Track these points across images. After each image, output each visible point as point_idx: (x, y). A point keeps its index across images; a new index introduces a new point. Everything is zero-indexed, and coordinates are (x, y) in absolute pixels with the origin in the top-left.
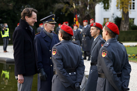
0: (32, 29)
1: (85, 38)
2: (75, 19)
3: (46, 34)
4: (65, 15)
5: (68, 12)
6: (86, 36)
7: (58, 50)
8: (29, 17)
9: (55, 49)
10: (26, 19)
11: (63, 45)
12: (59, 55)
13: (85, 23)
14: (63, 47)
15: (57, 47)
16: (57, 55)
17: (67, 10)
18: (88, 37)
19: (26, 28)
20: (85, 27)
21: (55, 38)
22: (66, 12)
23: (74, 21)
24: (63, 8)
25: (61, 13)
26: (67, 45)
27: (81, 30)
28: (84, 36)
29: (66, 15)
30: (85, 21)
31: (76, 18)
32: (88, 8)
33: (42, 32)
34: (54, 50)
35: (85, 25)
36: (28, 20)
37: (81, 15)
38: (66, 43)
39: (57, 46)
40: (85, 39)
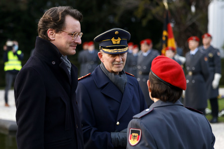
0: (70, 66)
1: (192, 79)
2: (165, 33)
3: (108, 78)
4: (140, 23)
5: (149, 17)
6: (194, 73)
7: (146, 132)
8: (57, 32)
9: (137, 127)
10: (51, 37)
11: (159, 115)
12: (147, 147)
13: (193, 43)
14: (161, 120)
15: (144, 121)
16: (143, 145)
17: (146, 11)
18: (199, 77)
19: (54, 63)
20: (193, 52)
21: (132, 88)
22: (144, 17)
23: (164, 38)
24: (137, 8)
25: (133, 20)
26: (172, 115)
27: (183, 59)
28: (190, 73)
29: (144, 23)
30: (192, 39)
31: (167, 31)
32: (193, 9)
33: (96, 72)
34: (133, 132)
35: (194, 48)
36: (56, 38)
37: (177, 24)
38: (168, 111)
39: (142, 117)
40: (193, 81)
